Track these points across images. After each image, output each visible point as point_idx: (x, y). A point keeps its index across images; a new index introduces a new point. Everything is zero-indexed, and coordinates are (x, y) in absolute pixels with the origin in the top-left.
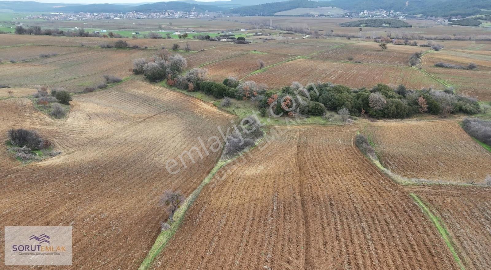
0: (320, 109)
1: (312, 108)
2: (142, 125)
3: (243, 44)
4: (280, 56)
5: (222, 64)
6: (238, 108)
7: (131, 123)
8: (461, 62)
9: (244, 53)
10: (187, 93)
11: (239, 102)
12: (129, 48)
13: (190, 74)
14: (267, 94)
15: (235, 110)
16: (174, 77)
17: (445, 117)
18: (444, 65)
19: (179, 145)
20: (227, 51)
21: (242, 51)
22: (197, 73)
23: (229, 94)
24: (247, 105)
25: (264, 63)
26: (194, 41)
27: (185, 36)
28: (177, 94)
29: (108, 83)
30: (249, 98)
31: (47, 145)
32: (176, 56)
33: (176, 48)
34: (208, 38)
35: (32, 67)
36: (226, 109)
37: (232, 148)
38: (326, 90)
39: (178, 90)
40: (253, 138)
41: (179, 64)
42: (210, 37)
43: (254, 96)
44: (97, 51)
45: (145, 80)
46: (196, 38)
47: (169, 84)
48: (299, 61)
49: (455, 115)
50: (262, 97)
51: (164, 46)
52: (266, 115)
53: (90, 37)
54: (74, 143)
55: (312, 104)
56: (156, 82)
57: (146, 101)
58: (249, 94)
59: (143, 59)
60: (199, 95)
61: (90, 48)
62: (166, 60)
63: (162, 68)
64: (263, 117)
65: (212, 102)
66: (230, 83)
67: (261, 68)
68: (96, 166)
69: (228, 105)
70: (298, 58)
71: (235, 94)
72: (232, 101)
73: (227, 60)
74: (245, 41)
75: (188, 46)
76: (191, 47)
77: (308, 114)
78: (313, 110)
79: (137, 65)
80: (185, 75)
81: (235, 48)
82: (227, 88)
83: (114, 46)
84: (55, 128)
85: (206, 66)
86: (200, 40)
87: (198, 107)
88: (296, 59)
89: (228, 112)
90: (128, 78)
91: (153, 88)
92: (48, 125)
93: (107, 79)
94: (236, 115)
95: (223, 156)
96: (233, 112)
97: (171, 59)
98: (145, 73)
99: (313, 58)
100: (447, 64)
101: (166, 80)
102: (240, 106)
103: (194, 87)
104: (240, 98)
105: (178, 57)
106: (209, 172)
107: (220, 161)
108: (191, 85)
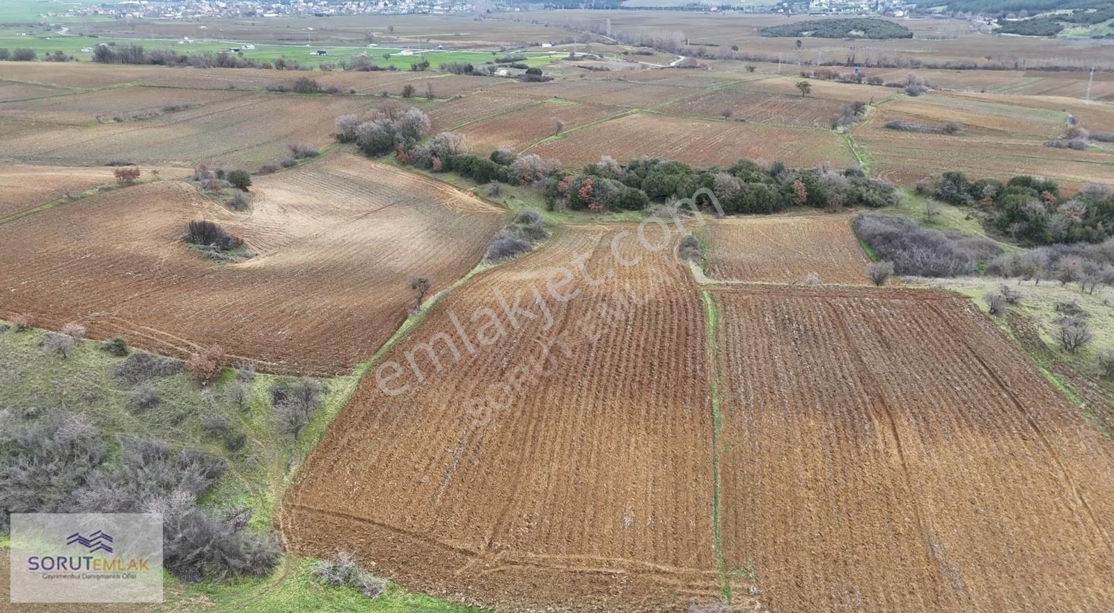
0: (638, 200)
1: (626, 198)
2: (364, 222)
3: (538, 83)
4: (601, 107)
5: (492, 125)
6: (513, 197)
7: (347, 218)
8: (940, 119)
9: (535, 102)
10: (430, 175)
11: (515, 188)
12: (320, 92)
13: (436, 143)
14: (558, 176)
15: (508, 202)
16: (409, 148)
17: (835, 211)
18: (901, 125)
19: (421, 248)
20: (503, 99)
21: (532, 99)
22: (447, 141)
23: (498, 175)
24: (526, 194)
25: (563, 123)
26: (443, 76)
27: (424, 66)
28: (415, 176)
29: (297, 158)
30: (530, 181)
31: (238, 244)
32: (411, 112)
33: (408, 93)
34: (469, 69)
35: (155, 129)
36: (492, 199)
37: (496, 251)
38: (654, 170)
39: (416, 170)
40: (531, 241)
41: (417, 126)
42: (474, 67)
43: (538, 178)
44: (260, 97)
45: (358, 152)
46: (446, 69)
47: (400, 159)
48: (631, 119)
49: (851, 207)
50: (552, 180)
51: (387, 90)
52: (555, 208)
53: (239, 67)
54: (272, 244)
55: (626, 190)
56: (378, 157)
57: (365, 187)
58: (530, 175)
59: (353, 117)
60: (450, 177)
61: (247, 93)
62: (393, 118)
63: (387, 132)
64: (552, 212)
65: (472, 189)
66: (502, 158)
67: (558, 132)
68: (312, 269)
69: (496, 193)
70: (632, 113)
71: (509, 175)
72: (503, 186)
73: (502, 117)
74: (543, 75)
75: (430, 89)
76: (437, 90)
77: (621, 207)
78: (628, 201)
79: (343, 126)
80: (425, 146)
81: (521, 91)
82: (495, 165)
83: (292, 88)
84: (240, 224)
85: (462, 129)
86: (454, 75)
87: (448, 196)
88: (628, 115)
89: (497, 204)
90: (328, 150)
91: (373, 166)
92: (228, 219)
93: (295, 150)
94: (509, 209)
95: (483, 260)
96: (504, 205)
97: (403, 116)
98: (358, 141)
99: (661, 113)
100: (907, 124)
101: (394, 153)
102: (516, 194)
103: (443, 164)
104: (515, 183)
105: (414, 112)
106: (462, 277)
107: (479, 265)
108: (437, 161)
